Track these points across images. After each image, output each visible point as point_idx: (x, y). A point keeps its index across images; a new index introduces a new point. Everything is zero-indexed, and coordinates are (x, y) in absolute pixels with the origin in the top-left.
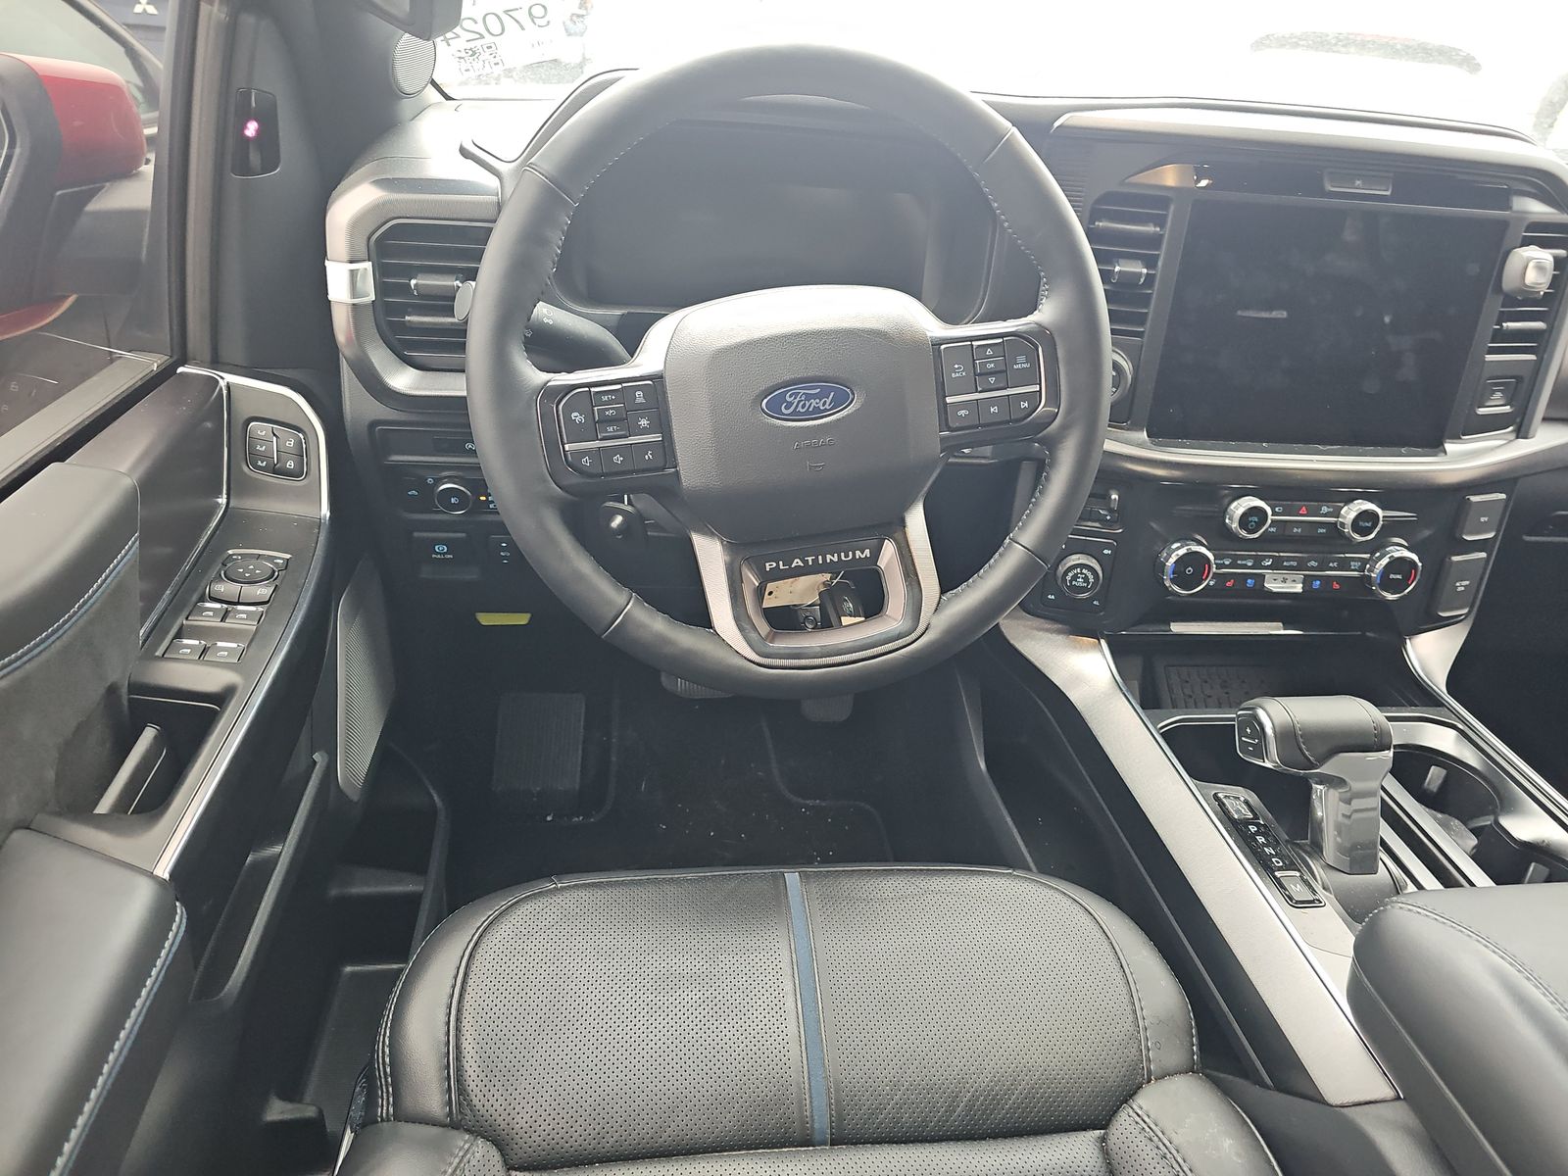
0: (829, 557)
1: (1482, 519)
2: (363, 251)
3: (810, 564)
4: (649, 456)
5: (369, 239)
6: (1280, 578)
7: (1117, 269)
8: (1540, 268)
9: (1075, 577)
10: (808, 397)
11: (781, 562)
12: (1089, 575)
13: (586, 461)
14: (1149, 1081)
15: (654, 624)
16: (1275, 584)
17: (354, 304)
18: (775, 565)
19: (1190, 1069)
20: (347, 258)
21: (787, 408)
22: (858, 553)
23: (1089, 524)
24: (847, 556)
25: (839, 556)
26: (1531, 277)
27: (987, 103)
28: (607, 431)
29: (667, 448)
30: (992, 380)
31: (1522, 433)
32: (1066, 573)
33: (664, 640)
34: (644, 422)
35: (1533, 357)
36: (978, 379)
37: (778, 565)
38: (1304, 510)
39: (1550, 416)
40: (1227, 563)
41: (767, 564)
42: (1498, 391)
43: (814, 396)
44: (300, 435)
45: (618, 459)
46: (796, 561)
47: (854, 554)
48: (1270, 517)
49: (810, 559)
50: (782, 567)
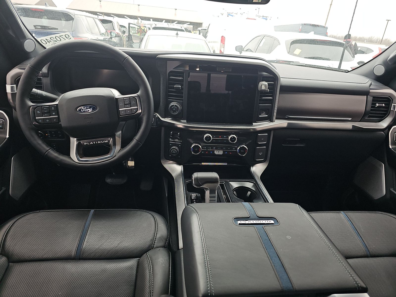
0: (98, 142)
1: (262, 139)
2: (14, 83)
3: (94, 143)
4: (55, 120)
5: (15, 80)
6: (218, 151)
7: (175, 86)
8: (265, 85)
9: (173, 151)
10: (87, 108)
11: (88, 143)
12: (175, 150)
13: (40, 121)
14: (153, 248)
15: (54, 154)
16: (216, 152)
17: (12, 93)
18: (86, 143)
19: (164, 247)
20: (10, 84)
21: (82, 110)
22: (105, 141)
23: (176, 140)
24: (102, 142)
25: (101, 142)
26: (263, 88)
27: (123, 51)
28: (45, 115)
29: (59, 118)
30: (128, 105)
31: (272, 121)
32: (171, 150)
33: (57, 157)
34: (54, 113)
35: (270, 105)
36: (125, 105)
37: (87, 143)
38: (220, 137)
39: (278, 117)
40: (205, 148)
41: (85, 143)
42: (264, 112)
43: (88, 108)
44: (4, 121)
45: (48, 121)
46: (91, 143)
47: (104, 142)
48: (212, 139)
49: (94, 142)
50: (88, 144)
